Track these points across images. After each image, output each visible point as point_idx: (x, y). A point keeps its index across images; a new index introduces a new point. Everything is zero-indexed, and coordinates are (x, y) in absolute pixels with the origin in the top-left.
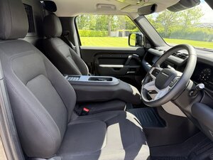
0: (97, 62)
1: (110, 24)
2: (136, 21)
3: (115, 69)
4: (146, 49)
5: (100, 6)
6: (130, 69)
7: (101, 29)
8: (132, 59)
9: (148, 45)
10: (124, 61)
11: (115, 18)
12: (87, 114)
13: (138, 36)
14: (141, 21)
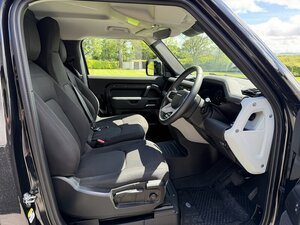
0: (109, 94)
1: (121, 52)
2: (152, 47)
3: (132, 101)
4: (165, 79)
5: (111, 29)
6: (150, 102)
7: (109, 58)
8: (151, 89)
9: (168, 74)
10: (142, 92)
11: (129, 44)
12: (102, 145)
13: (156, 65)
14: (159, 47)
